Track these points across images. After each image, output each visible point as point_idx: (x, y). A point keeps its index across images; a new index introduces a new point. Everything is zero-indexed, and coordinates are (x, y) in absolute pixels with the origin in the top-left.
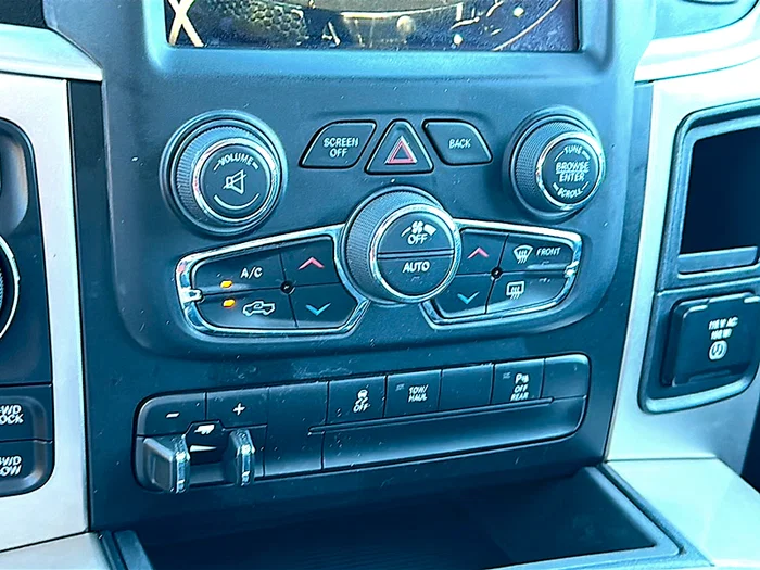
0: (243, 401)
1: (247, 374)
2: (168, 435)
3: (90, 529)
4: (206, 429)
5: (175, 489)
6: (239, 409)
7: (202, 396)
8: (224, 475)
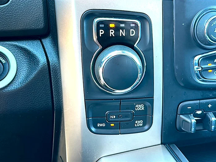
0: (211, 103)
1: (213, 94)
2: (187, 114)
3: (162, 144)
4: (199, 112)
5: (191, 131)
6: (210, 106)
7: (198, 101)
8: (203, 127)
